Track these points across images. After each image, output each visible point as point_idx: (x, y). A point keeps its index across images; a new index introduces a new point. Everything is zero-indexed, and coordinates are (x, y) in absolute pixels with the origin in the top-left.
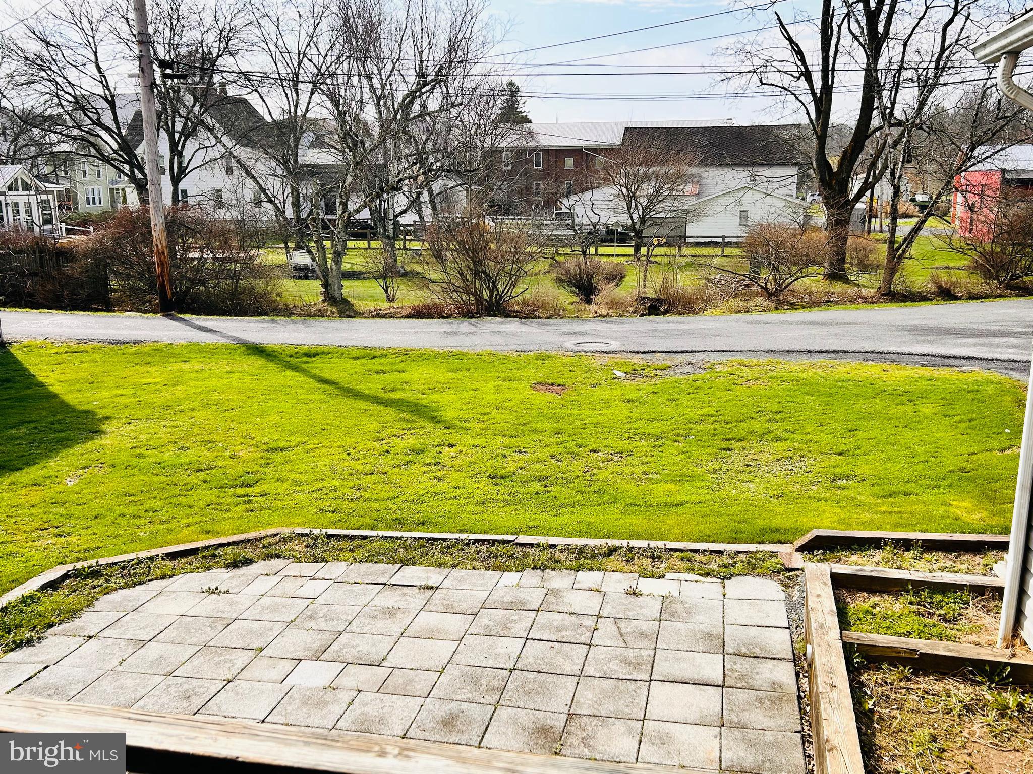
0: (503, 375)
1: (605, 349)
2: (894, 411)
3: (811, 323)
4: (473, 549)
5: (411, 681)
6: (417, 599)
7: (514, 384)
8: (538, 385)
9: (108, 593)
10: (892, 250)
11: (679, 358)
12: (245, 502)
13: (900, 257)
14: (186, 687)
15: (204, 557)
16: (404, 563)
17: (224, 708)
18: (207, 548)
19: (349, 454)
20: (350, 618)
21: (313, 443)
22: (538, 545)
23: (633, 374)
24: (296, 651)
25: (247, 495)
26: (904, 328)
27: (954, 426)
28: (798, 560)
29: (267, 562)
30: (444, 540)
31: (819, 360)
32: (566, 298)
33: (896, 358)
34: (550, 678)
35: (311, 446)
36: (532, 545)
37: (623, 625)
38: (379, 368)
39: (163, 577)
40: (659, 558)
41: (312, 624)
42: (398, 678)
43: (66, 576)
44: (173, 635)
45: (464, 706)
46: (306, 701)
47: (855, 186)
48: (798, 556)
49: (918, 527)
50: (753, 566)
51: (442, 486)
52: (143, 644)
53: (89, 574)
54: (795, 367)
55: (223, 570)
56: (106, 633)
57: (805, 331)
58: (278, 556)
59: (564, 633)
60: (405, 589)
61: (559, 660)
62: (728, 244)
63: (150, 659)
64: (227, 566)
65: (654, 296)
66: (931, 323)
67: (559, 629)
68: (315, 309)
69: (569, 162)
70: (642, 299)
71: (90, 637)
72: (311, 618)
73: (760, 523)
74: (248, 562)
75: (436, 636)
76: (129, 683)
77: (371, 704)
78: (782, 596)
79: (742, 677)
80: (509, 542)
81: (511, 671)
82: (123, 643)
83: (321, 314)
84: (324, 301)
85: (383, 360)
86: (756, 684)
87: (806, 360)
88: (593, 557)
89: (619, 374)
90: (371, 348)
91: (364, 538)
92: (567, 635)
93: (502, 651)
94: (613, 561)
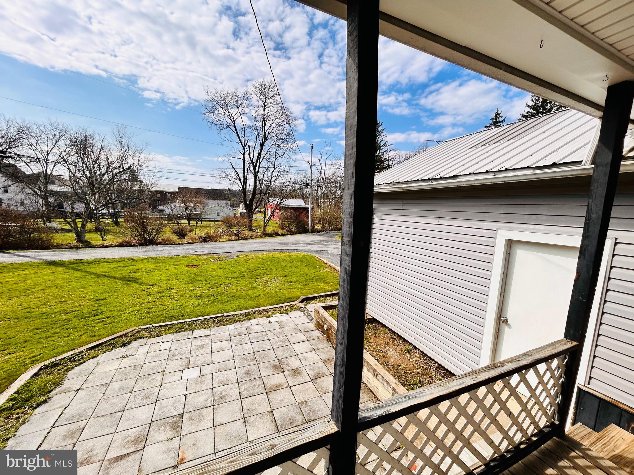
0: (174, 264)
1: (204, 253)
2: (290, 264)
3: (256, 243)
4: (212, 320)
5: (227, 365)
6: (208, 340)
7: (180, 266)
8: (188, 266)
9: (70, 371)
10: (265, 223)
11: (228, 254)
12: (101, 322)
13: (266, 225)
14: (143, 394)
15: (106, 346)
16: (193, 330)
17: (166, 395)
18: (106, 342)
19: (134, 297)
20: (189, 352)
21: (115, 295)
22: (232, 315)
23: (216, 260)
24: (178, 368)
25: (100, 319)
26: (278, 243)
27: (306, 266)
28: (301, 305)
29: (137, 341)
30: (201, 320)
31: (263, 252)
32: (175, 237)
33: (281, 251)
34: (266, 352)
35: (115, 297)
36: (230, 316)
37: (273, 332)
38: (123, 265)
39: (94, 357)
40: (268, 312)
41: (176, 358)
42: (222, 366)
43: (41, 369)
44: (119, 377)
45: (249, 367)
46: (196, 383)
47: (254, 207)
48: (300, 304)
49: (319, 292)
50: (292, 308)
51: (180, 303)
52: (108, 385)
53: (52, 365)
54: (259, 254)
55: (120, 348)
56: (85, 386)
57: (256, 245)
58: (141, 338)
59: (260, 338)
60: (201, 338)
61: (264, 346)
62: (217, 221)
63: (117, 389)
64: (121, 347)
65: (204, 236)
66: (283, 242)
67: (258, 338)
68: (73, 245)
69: (158, 195)
70: (200, 237)
71: (78, 390)
72: (174, 355)
73: (284, 297)
74: (129, 343)
75: (223, 349)
76: (114, 401)
77: (219, 377)
78: (304, 315)
79: (310, 337)
80: (222, 316)
81: (254, 353)
82: (98, 387)
83: (77, 247)
84: (77, 242)
85: (123, 262)
86: (314, 338)
87: (260, 253)
88: (250, 315)
89: (212, 260)
90: (117, 258)
91: (171, 324)
92: (261, 338)
93: (247, 348)
94: (256, 315)
